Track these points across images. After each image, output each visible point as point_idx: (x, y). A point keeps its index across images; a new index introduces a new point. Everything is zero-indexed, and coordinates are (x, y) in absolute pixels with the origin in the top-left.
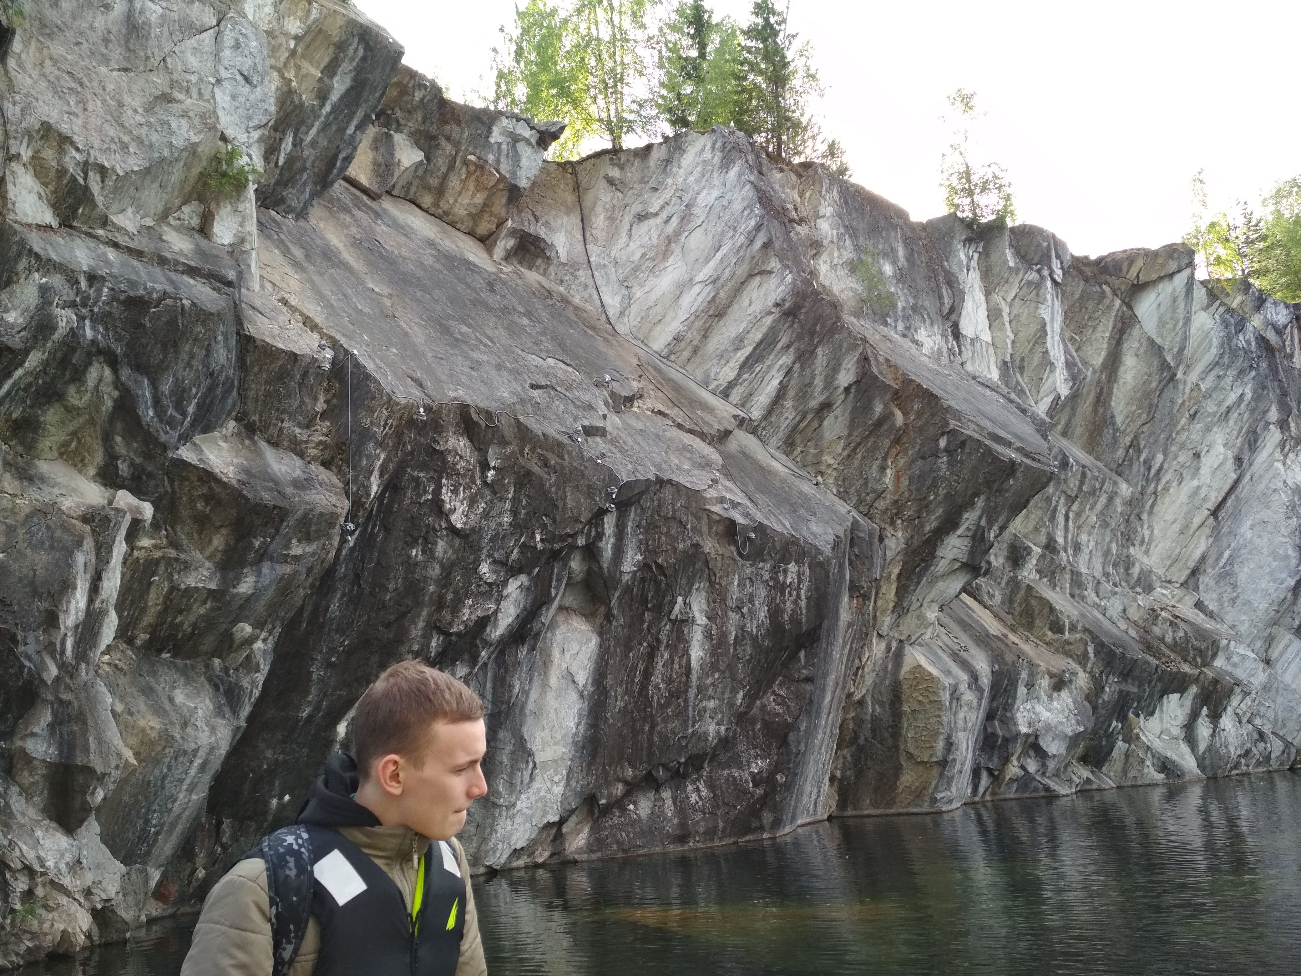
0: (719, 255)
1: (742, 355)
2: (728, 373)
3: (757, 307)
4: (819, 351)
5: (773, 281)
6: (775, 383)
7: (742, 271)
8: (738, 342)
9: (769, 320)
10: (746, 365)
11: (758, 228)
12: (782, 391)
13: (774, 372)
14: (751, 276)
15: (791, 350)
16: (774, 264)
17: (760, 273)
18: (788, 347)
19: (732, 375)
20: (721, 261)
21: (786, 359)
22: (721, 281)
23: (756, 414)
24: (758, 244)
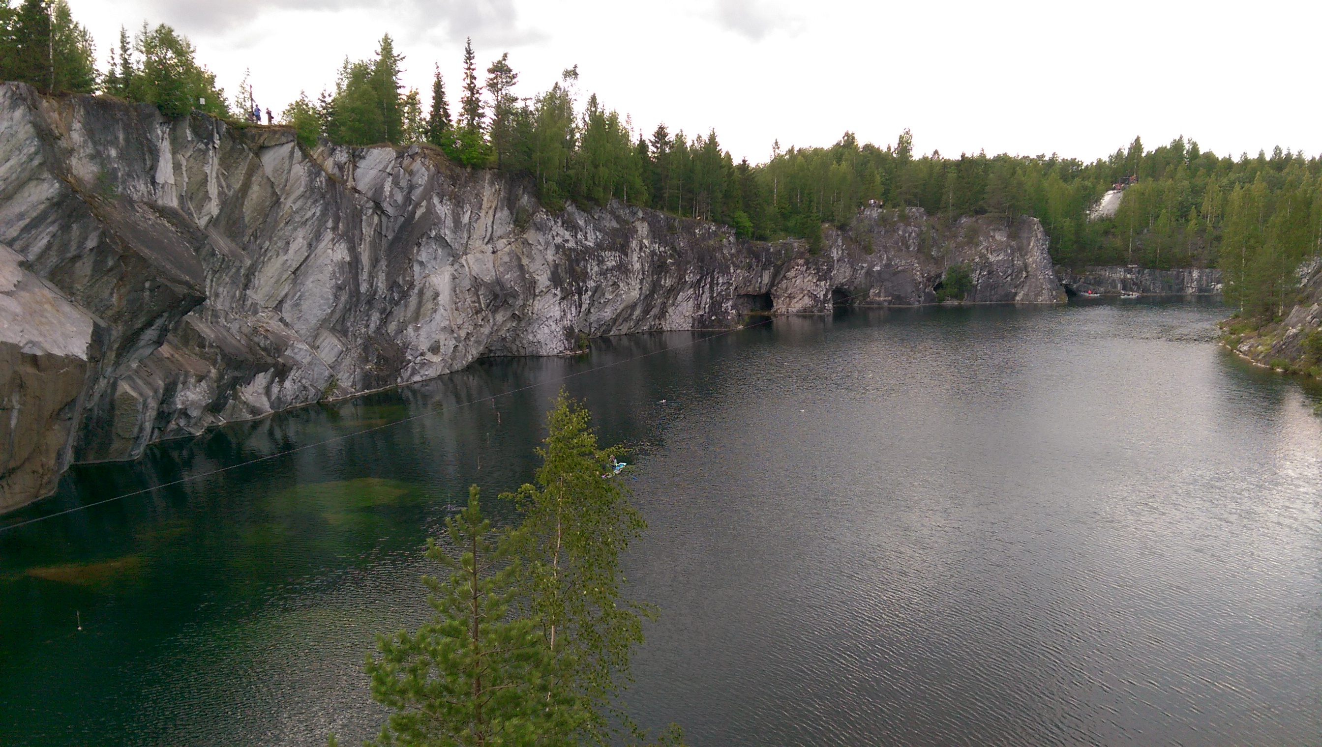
0: (8, 165)
1: (22, 224)
2: (13, 232)
3: (34, 198)
4: (74, 226)
5: (45, 185)
6: (45, 241)
7: (25, 176)
8: (21, 216)
9: (42, 207)
10: (26, 229)
11: (36, 153)
12: (49, 246)
13: (44, 235)
14: (30, 179)
15: (56, 225)
16: (46, 175)
17: (37, 179)
18: (53, 222)
19: (15, 234)
20: (10, 168)
21: (52, 229)
22: (9, 180)
23: (31, 257)
24: (36, 162)
